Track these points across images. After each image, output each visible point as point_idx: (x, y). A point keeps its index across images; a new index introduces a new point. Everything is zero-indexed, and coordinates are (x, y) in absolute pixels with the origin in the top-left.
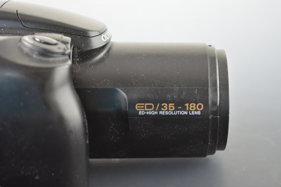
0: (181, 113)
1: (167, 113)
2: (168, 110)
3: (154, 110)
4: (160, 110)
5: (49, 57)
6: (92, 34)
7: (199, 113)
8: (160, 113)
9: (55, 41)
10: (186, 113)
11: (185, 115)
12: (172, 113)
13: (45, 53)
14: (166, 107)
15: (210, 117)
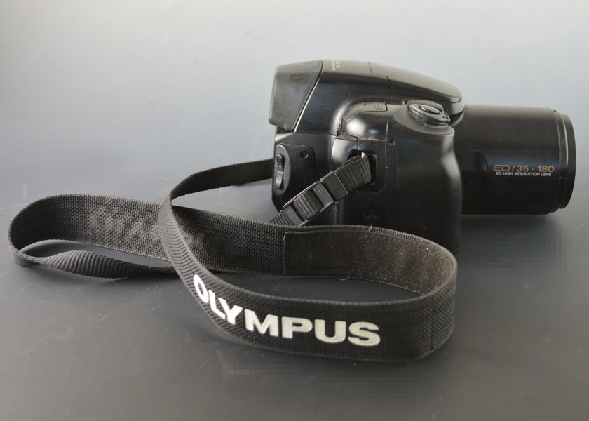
0: (534, 174)
1: (521, 174)
2: (522, 171)
3: (510, 171)
4: (515, 171)
5: (437, 125)
6: (453, 100)
7: (550, 175)
8: (516, 173)
9: (438, 111)
10: (538, 174)
11: (537, 176)
12: (525, 174)
13: (432, 122)
14: (520, 168)
15: (559, 179)
